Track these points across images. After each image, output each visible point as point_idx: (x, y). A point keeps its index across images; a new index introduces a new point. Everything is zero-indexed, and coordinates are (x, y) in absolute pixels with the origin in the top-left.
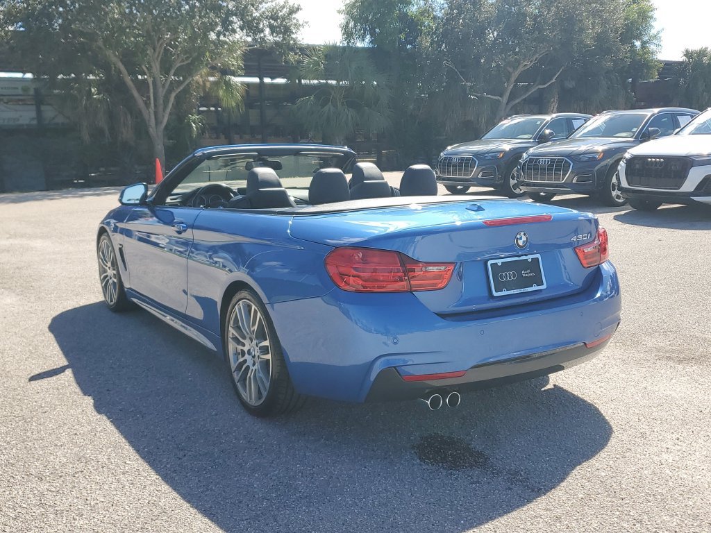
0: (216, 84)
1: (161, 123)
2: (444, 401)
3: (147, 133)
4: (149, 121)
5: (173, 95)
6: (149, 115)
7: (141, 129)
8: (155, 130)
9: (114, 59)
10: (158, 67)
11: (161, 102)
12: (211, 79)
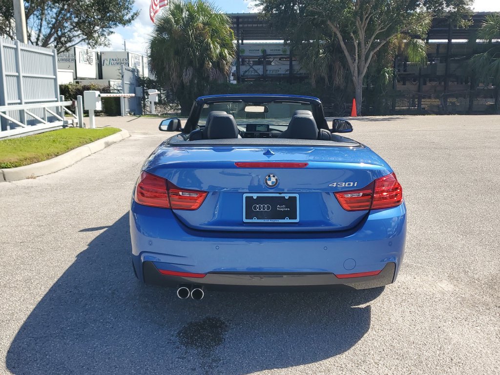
0: (407, 44)
1: (362, 73)
2: (190, 294)
3: (352, 81)
4: (354, 72)
5: (372, 54)
6: (354, 68)
7: (348, 77)
8: (357, 78)
9: (334, 29)
10: (364, 34)
11: (364, 59)
12: (405, 41)
